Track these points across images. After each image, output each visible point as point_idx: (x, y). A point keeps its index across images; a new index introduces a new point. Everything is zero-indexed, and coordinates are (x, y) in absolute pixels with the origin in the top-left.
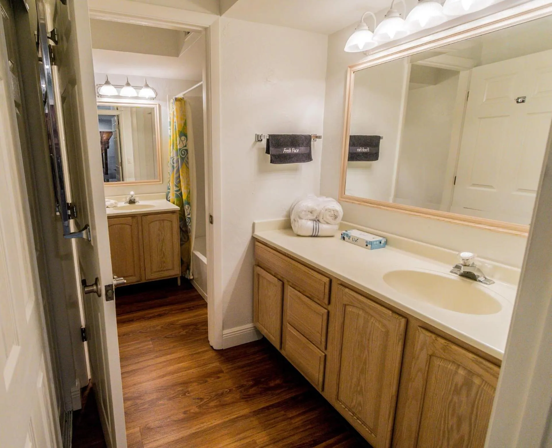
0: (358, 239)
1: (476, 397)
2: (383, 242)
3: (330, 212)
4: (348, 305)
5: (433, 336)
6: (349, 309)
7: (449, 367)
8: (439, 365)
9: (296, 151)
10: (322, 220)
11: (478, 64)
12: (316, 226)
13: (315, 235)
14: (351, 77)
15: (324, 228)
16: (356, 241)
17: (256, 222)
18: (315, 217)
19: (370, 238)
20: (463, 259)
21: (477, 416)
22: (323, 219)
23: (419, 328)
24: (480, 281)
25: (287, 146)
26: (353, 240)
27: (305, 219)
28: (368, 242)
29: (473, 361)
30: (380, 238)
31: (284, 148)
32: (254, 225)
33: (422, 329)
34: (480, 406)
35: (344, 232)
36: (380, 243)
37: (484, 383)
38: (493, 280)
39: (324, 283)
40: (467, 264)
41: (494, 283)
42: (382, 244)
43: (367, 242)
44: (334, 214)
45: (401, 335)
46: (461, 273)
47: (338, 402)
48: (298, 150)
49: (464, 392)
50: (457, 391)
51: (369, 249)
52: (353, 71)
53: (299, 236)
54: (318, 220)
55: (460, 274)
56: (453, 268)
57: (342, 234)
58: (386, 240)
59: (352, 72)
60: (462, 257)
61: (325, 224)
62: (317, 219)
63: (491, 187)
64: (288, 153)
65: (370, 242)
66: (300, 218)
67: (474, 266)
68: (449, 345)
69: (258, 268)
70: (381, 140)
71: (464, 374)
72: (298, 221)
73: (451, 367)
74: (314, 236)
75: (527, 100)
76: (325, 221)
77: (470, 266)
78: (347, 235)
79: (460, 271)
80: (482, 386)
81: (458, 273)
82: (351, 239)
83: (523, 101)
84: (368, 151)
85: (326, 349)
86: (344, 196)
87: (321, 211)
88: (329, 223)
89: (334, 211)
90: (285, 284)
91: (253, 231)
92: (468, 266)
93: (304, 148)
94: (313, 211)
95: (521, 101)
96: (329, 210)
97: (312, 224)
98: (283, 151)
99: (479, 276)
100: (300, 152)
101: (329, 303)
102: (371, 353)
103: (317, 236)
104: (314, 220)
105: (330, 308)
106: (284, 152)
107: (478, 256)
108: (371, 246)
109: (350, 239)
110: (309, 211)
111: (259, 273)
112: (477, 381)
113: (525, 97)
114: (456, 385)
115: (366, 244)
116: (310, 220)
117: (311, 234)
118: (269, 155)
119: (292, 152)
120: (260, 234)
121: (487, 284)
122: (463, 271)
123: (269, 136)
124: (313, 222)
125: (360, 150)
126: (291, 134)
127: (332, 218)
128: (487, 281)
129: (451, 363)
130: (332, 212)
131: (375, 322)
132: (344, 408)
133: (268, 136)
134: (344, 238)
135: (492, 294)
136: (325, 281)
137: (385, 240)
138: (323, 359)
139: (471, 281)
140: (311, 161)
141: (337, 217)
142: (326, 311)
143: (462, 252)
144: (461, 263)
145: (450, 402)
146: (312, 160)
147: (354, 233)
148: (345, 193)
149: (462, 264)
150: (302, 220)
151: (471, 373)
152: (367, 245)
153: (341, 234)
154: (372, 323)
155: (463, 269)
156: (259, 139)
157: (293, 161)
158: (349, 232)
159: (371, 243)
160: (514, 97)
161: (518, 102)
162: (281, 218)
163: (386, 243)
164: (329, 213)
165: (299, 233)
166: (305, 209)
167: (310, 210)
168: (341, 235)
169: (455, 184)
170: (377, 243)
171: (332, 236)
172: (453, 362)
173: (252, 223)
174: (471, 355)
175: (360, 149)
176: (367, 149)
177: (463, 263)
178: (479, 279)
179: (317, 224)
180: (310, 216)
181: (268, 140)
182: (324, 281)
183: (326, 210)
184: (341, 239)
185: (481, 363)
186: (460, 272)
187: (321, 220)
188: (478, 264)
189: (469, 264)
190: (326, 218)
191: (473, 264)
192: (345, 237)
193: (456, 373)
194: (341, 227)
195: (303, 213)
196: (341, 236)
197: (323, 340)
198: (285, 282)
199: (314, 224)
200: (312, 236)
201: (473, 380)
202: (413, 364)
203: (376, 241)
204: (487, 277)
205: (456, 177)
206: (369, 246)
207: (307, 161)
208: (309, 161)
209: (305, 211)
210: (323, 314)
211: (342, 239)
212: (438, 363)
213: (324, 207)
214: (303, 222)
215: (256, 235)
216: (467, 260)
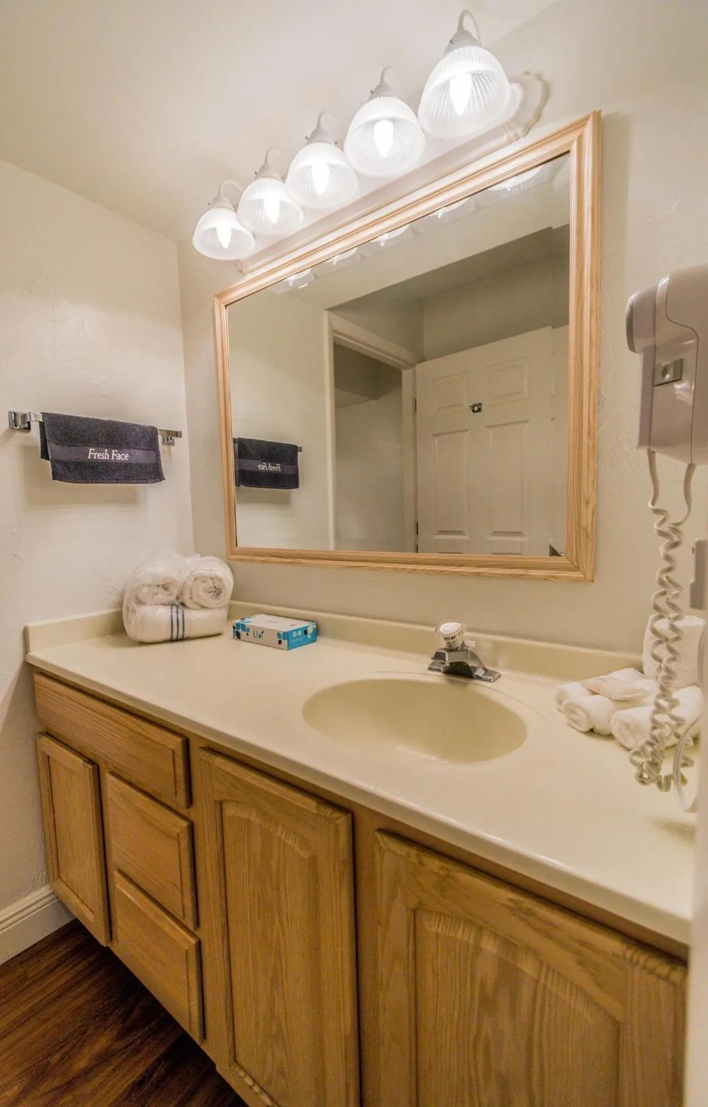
0: (262, 632)
1: (532, 1016)
2: (310, 631)
3: (204, 582)
4: (227, 801)
5: (413, 852)
6: (230, 811)
7: (459, 935)
8: (437, 935)
9: (123, 457)
10: (191, 600)
11: (422, 360)
12: (177, 617)
13: (177, 637)
14: (222, 316)
15: (196, 619)
16: (259, 636)
17: (31, 625)
18: (173, 598)
19: (285, 625)
20: (445, 638)
21: (542, 1070)
22: (191, 598)
23: (378, 835)
24: (478, 678)
25: (99, 445)
26: (255, 635)
27: (151, 605)
28: (282, 634)
29: (511, 910)
30: (303, 624)
31: (90, 447)
32: (25, 633)
33: (386, 839)
34: (545, 1043)
35: (238, 621)
36: (306, 632)
37: (544, 969)
38: (499, 672)
39: (171, 752)
40: (455, 647)
41: (500, 676)
42: (309, 636)
43: (279, 635)
44: (215, 587)
45: (344, 862)
46: (446, 667)
47: (237, 1069)
48: (126, 456)
49: (503, 1003)
50: (488, 1004)
51: (284, 649)
52: (224, 302)
53: (142, 643)
54: (183, 604)
55: (445, 670)
56: (433, 661)
57: (234, 628)
58: (317, 627)
59: (223, 307)
60: (443, 635)
61: (197, 609)
62: (180, 600)
63: (460, 532)
64: (101, 460)
65: (284, 633)
66: (140, 602)
67: (465, 648)
68: (451, 873)
69: (45, 740)
70: (299, 453)
71: (495, 952)
72: (134, 611)
73: (462, 934)
74: (177, 640)
75: (483, 407)
76: (197, 603)
77: (459, 649)
78: (243, 627)
79: (444, 663)
80: (542, 981)
81: (442, 669)
82: (251, 633)
83: (479, 410)
84: (278, 469)
85: (197, 923)
86: (236, 549)
87: (185, 582)
88: (206, 605)
89: (212, 579)
90: (102, 770)
91: (26, 648)
92: (456, 650)
93: (141, 451)
94: (168, 584)
95: (477, 408)
96: (203, 579)
97: (169, 614)
98: (88, 454)
99: (475, 668)
100: (134, 461)
101: (190, 801)
102: (288, 923)
103: (183, 639)
104: (172, 605)
105: (193, 814)
106: (89, 457)
107: (469, 630)
108: (287, 641)
109: (249, 633)
110: (158, 586)
111: (49, 753)
112: (528, 967)
113: (480, 404)
114: (483, 986)
115: (278, 639)
116: (165, 605)
117: (168, 636)
118: (49, 462)
119: (113, 458)
120: (42, 654)
121: (489, 681)
122: (449, 662)
123: (43, 415)
124: (172, 608)
125: (263, 467)
126: (106, 419)
127: (211, 594)
128: (490, 675)
129: (462, 924)
130: (211, 583)
131: (286, 837)
132: (251, 1087)
133: (41, 415)
134: (238, 635)
135: (502, 700)
136: (173, 748)
137: (315, 627)
138: (193, 956)
139: (464, 680)
140: (161, 480)
141: (221, 592)
142: (185, 824)
143: (442, 624)
144: (444, 647)
145: (478, 1036)
146: (164, 479)
147: (257, 622)
148: (238, 544)
149: (445, 649)
150: (143, 606)
151: (508, 944)
152: (280, 642)
153: (232, 628)
154: (280, 839)
155: (449, 659)
156: (20, 423)
157: (117, 480)
158: (247, 620)
159: (287, 635)
160: (467, 405)
161: (474, 411)
162: (106, 611)
163: (317, 632)
164: (203, 584)
165: (141, 637)
166: (149, 582)
167: (161, 583)
168: (232, 630)
169: (417, 534)
170: (300, 633)
171: (218, 635)
172: (469, 922)
173: (22, 629)
174: (504, 895)
175: (264, 465)
176: (276, 466)
177: (447, 647)
178: (477, 673)
179: (180, 612)
180: (163, 596)
181: (42, 425)
182: (170, 749)
183: (196, 579)
184: (234, 636)
185: (529, 913)
186: (444, 665)
187: (188, 602)
188: (470, 644)
189: (457, 647)
190: (198, 596)
191: (463, 644)
192: (240, 631)
193: (478, 950)
194: (231, 613)
195: (145, 590)
196: (234, 632)
197: (189, 903)
198: (102, 764)
199: (172, 612)
200: (171, 641)
201: (519, 966)
202: (380, 936)
203: (297, 630)
204: (487, 667)
205: (417, 524)
206: (285, 642)
207: (152, 481)
208: (158, 481)
209: (149, 586)
210: (178, 835)
211: (236, 637)
212: (434, 929)
213: (192, 572)
214: (147, 610)
215: (33, 658)
216: (452, 638)
